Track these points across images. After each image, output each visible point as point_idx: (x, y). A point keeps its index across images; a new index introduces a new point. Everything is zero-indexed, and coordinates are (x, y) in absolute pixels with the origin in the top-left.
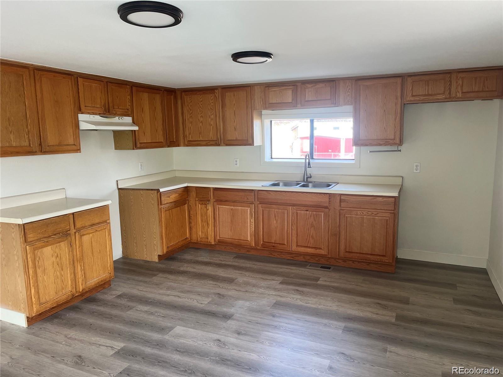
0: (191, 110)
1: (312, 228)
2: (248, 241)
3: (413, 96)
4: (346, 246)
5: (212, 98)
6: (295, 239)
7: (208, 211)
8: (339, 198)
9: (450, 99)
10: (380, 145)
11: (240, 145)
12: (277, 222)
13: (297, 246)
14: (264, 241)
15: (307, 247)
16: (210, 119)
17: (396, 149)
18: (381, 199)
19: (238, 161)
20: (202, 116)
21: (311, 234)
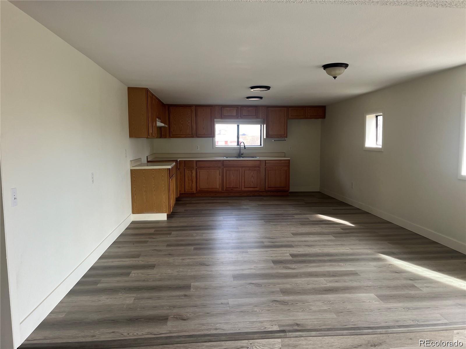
0: (175, 117)
1: (252, 178)
2: (217, 188)
3: (291, 116)
4: (268, 185)
5: (189, 111)
6: (243, 184)
7: (193, 174)
8: (265, 162)
9: (306, 118)
10: (278, 137)
11: (206, 137)
12: (234, 177)
13: (245, 188)
14: (227, 187)
15: (250, 187)
16: (187, 123)
17: (284, 140)
18: (283, 161)
19: (199, 147)
20: (182, 121)
21: (252, 180)
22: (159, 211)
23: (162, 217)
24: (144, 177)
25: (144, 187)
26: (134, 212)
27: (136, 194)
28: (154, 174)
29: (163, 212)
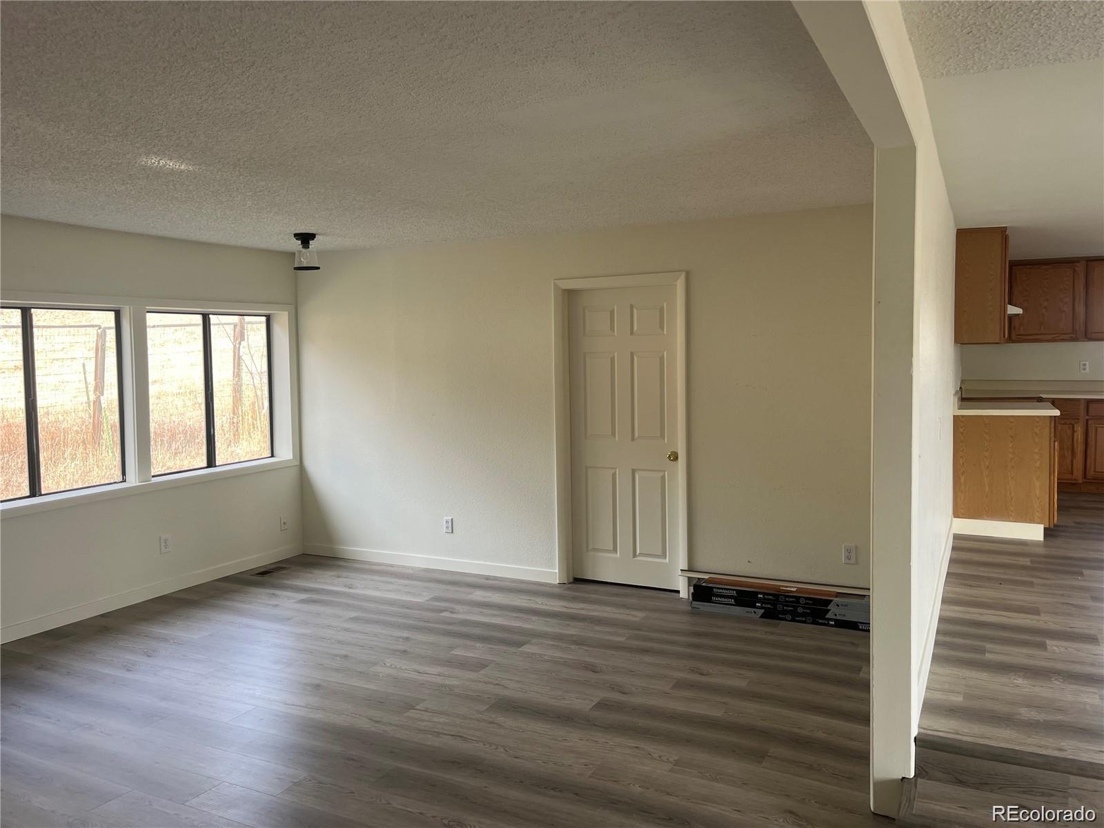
7: (1076, 434)
22: (1024, 516)
23: (1033, 532)
24: (987, 433)
25: (986, 457)
26: (957, 513)
27: (964, 472)
28: (1014, 428)
29: (1032, 521)
